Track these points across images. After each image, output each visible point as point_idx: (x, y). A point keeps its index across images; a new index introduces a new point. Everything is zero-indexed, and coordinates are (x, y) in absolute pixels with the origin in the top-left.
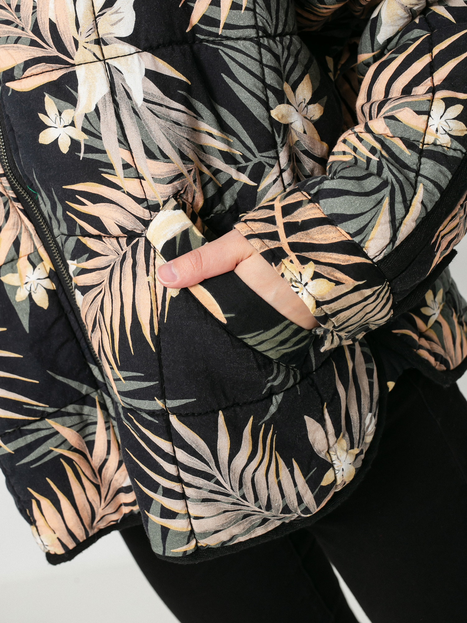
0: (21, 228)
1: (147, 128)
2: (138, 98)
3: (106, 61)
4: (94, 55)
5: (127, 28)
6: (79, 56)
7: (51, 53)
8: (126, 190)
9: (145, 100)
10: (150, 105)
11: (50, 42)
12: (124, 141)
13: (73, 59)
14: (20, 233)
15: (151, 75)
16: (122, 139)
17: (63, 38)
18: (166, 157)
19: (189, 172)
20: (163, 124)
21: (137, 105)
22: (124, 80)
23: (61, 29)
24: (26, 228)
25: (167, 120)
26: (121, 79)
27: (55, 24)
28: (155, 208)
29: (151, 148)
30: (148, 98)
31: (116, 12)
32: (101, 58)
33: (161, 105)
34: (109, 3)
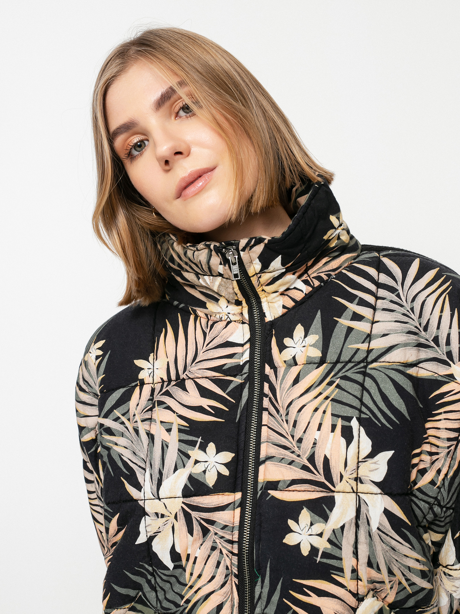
0: (229, 597)
1: (374, 547)
2: (374, 526)
3: (358, 494)
4: (352, 488)
5: (380, 476)
6: (339, 486)
7: (319, 479)
8: (349, 588)
9: (378, 529)
10: (380, 533)
11: (321, 471)
12: (356, 554)
13: (335, 487)
14: (226, 601)
15: (387, 512)
17: (332, 471)
18: (379, 569)
19: (390, 582)
20: (384, 547)
21: (372, 531)
22: (368, 511)
23: (332, 464)
24: (232, 600)
25: (388, 545)
26: (366, 510)
27: (329, 460)
28: (361, 599)
29: (373, 560)
30: (380, 528)
31: (375, 463)
32: (355, 491)
33: (387, 535)
34: (371, 455)
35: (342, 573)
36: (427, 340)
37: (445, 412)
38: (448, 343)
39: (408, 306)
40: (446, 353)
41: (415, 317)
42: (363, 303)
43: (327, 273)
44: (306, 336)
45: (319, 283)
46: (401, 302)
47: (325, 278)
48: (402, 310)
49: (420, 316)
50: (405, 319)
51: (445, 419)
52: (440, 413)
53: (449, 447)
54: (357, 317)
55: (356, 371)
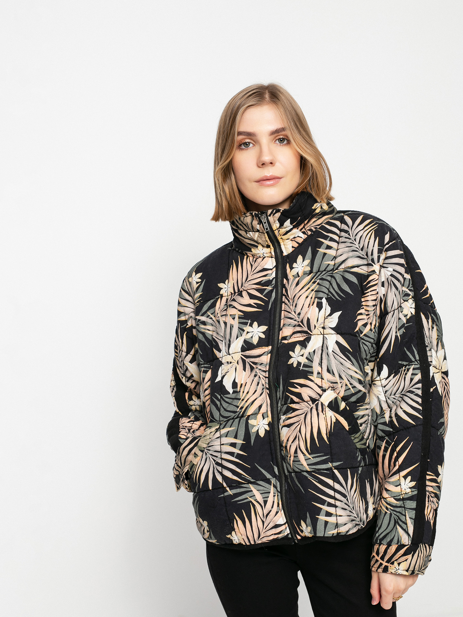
0: (265, 401)
1: (330, 361)
2: (330, 350)
3: (325, 335)
4: (321, 332)
5: (334, 325)
6: (315, 332)
7: (305, 329)
8: (315, 382)
9: (332, 351)
10: (334, 354)
11: (306, 326)
12: (321, 364)
13: (312, 332)
14: (263, 403)
15: (337, 343)
16: (320, 364)
17: (311, 324)
18: (334, 374)
19: (341, 383)
20: (336, 362)
21: (329, 352)
22: (327, 342)
23: (311, 321)
24: (267, 401)
25: (338, 361)
27: (310, 319)
28: (324, 391)
29: (330, 369)
30: (334, 351)
31: (332, 318)
32: (323, 334)
33: (338, 355)
34: (330, 315)
35: (312, 374)
36: (363, 255)
37: (371, 291)
38: (372, 254)
39: (353, 238)
40: (371, 259)
41: (357, 243)
42: (332, 240)
43: (315, 227)
44: (303, 261)
45: (311, 233)
46: (350, 237)
47: (314, 230)
48: (350, 241)
49: (359, 243)
50: (351, 245)
51: (371, 295)
52: (368, 292)
53: (374, 310)
54: (329, 247)
55: (327, 275)
